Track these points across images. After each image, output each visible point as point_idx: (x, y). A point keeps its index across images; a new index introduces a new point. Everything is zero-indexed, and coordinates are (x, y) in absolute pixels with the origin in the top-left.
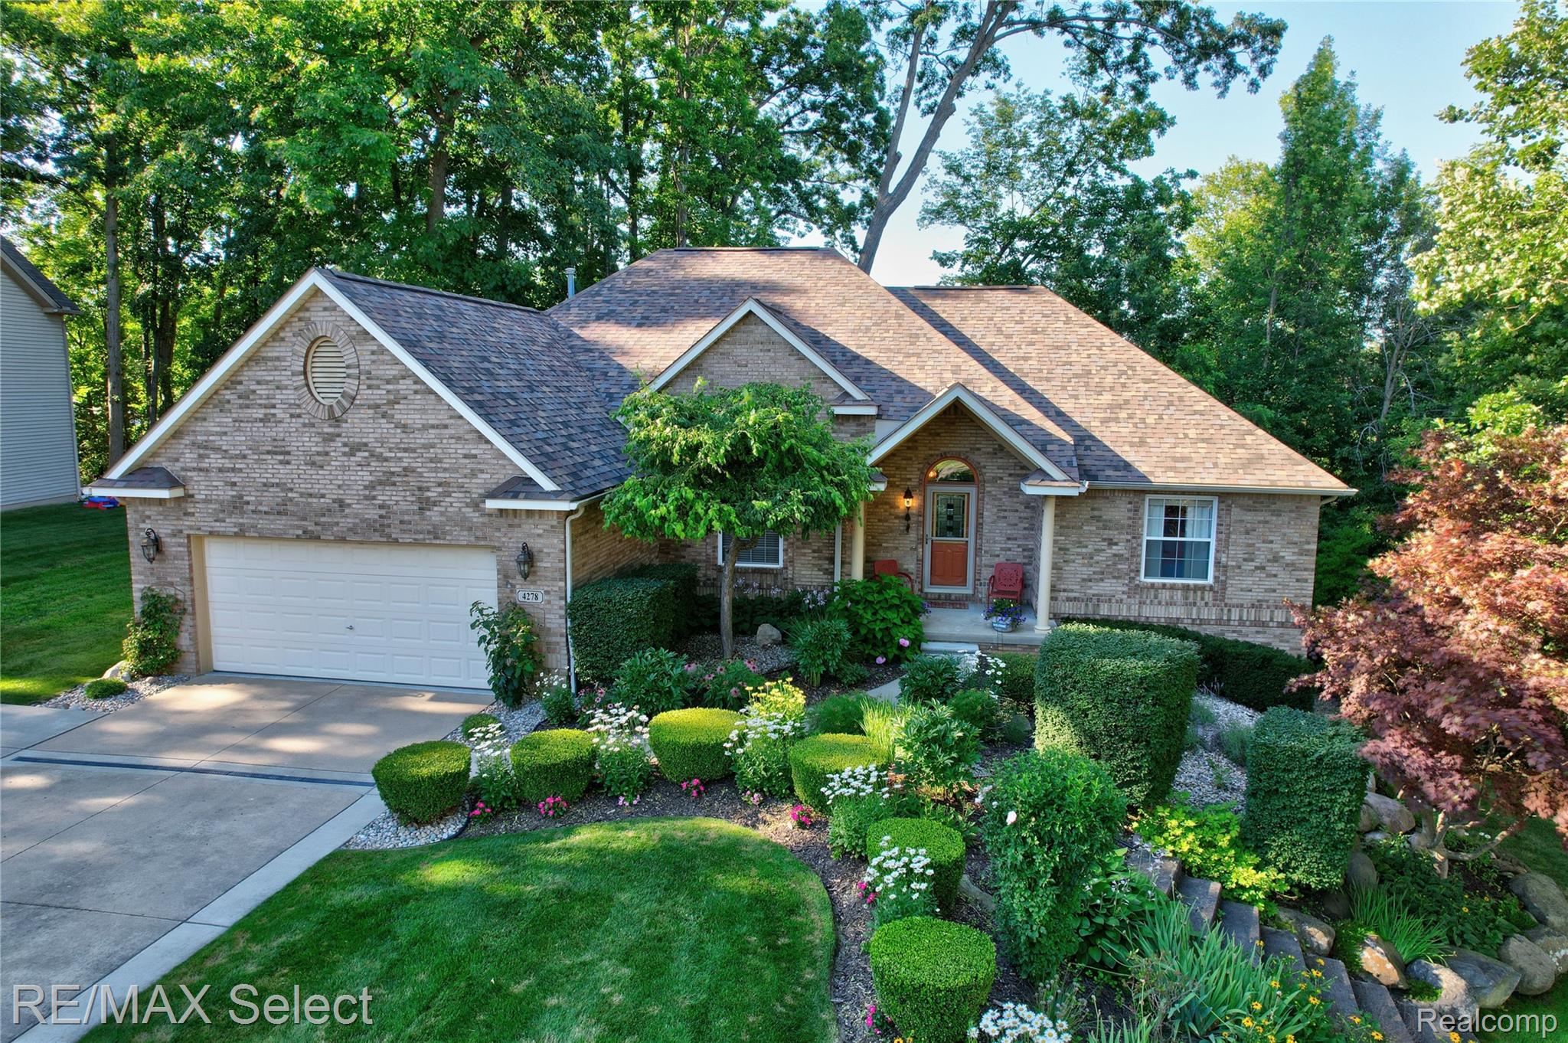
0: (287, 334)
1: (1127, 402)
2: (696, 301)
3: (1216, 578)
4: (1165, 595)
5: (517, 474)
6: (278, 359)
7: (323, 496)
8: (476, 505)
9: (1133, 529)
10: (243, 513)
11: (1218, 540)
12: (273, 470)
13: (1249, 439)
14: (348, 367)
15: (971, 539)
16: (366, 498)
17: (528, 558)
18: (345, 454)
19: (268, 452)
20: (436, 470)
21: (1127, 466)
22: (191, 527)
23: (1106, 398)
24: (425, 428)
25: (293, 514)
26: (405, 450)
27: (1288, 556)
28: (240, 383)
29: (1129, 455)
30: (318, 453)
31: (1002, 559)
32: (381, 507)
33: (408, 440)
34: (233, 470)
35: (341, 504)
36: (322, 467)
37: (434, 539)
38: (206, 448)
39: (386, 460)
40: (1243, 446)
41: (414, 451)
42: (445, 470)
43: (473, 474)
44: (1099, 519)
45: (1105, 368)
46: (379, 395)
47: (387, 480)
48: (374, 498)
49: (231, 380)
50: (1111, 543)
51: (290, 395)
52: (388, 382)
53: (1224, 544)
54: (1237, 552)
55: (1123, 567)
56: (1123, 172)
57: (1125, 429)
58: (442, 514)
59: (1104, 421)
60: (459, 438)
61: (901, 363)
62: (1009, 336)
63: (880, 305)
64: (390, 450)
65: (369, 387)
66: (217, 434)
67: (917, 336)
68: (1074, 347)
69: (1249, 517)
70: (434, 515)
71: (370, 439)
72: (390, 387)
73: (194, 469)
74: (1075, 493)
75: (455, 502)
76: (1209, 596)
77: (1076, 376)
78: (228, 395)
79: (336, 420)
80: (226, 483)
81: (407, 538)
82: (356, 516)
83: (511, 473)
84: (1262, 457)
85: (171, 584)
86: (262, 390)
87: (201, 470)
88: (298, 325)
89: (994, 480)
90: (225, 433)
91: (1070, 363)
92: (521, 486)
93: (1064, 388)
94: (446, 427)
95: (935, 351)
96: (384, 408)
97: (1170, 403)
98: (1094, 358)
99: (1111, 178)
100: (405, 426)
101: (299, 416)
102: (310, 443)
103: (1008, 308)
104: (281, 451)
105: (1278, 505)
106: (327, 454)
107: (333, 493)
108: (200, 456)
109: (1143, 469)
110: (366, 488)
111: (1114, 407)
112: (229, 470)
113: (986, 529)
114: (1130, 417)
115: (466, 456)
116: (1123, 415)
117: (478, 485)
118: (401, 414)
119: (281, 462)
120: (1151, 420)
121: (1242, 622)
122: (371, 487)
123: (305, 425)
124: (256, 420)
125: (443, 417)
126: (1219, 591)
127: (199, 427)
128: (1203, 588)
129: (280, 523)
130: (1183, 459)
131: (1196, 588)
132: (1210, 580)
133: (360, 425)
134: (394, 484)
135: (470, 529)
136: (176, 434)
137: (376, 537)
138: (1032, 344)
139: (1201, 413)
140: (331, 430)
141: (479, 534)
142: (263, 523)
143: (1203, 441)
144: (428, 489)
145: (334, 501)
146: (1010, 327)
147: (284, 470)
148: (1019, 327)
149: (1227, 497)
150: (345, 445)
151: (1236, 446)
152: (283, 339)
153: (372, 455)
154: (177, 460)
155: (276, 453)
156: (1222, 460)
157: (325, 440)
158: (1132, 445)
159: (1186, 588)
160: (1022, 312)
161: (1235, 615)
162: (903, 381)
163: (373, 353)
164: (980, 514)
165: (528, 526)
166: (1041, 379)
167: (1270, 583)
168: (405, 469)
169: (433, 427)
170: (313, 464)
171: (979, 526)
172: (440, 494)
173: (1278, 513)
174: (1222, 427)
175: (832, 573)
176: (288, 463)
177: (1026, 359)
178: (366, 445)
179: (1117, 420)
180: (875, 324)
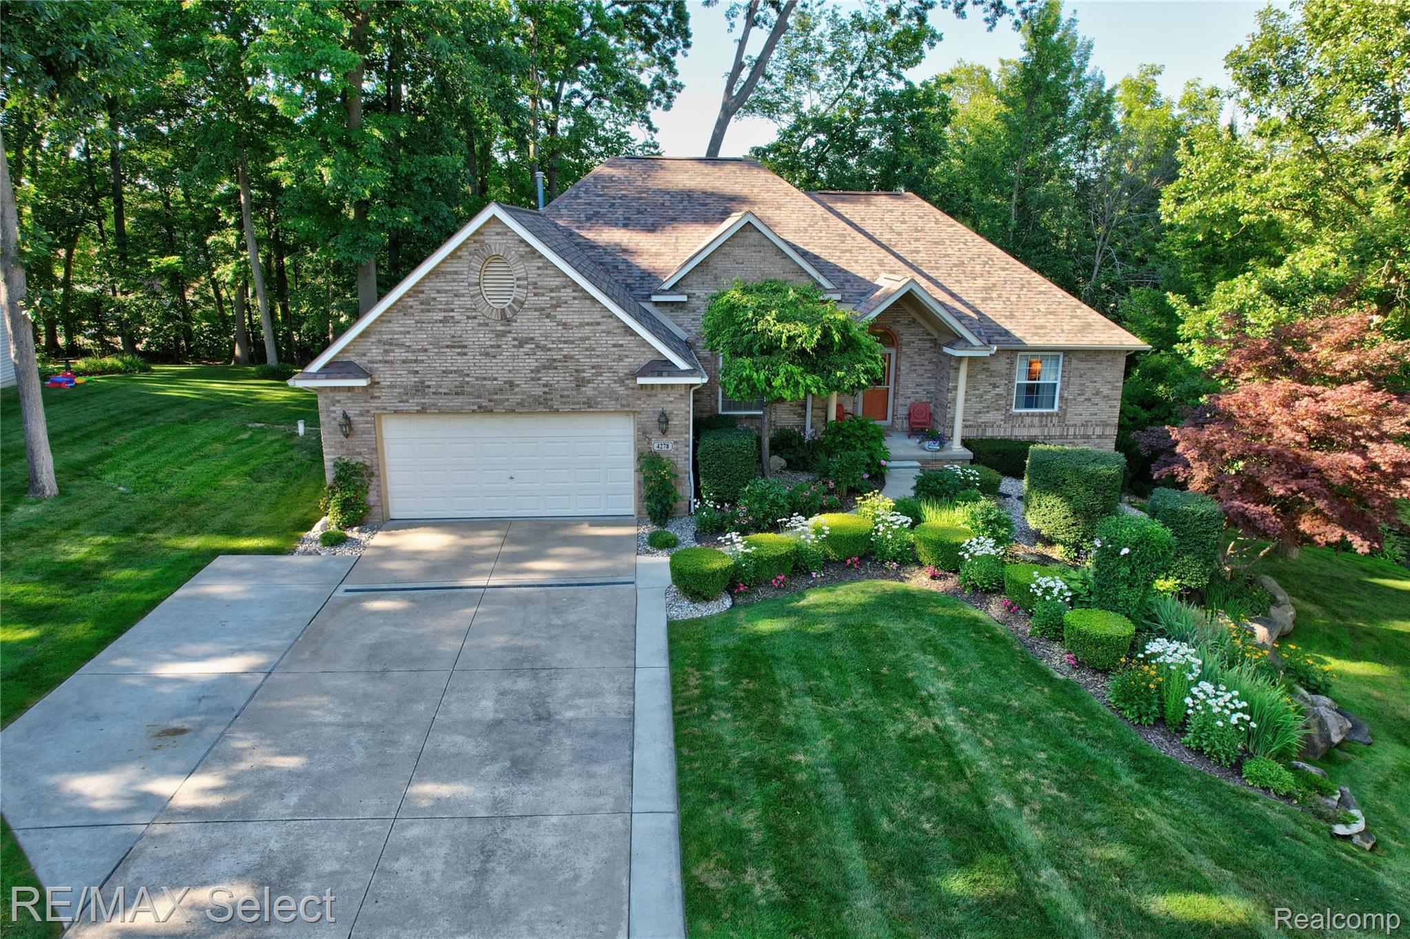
0: (464, 253)
1: (994, 285)
2: (663, 204)
3: (1060, 407)
4: (1028, 420)
5: (655, 357)
6: (456, 273)
7: (496, 379)
8: (621, 382)
9: (1010, 377)
10: (424, 395)
11: (1062, 382)
12: (452, 360)
13: (1079, 311)
14: (518, 279)
15: (891, 387)
16: (532, 379)
17: (664, 421)
18: (514, 346)
19: (447, 347)
20: (590, 357)
21: (1007, 333)
22: (377, 408)
23: (980, 282)
24: (582, 325)
25: (470, 394)
26: (565, 342)
27: (1105, 390)
28: (422, 292)
29: (1007, 325)
30: (492, 346)
31: (912, 400)
32: (544, 386)
33: (568, 335)
34: (416, 361)
35: (511, 384)
36: (494, 357)
37: (589, 407)
38: (391, 344)
39: (549, 350)
40: (1076, 317)
41: (572, 342)
42: (598, 356)
43: (620, 359)
44: (987, 370)
45: (972, 259)
46: (544, 301)
47: (551, 365)
48: (539, 379)
49: (415, 291)
50: (995, 386)
51: (468, 301)
52: (551, 291)
53: (1066, 384)
54: (1074, 389)
55: (1002, 402)
56: (899, 78)
57: (998, 305)
58: (595, 389)
59: (984, 300)
60: (609, 333)
61: (840, 258)
62: (899, 234)
63: (807, 209)
64: (553, 342)
65: (535, 295)
66: (401, 333)
67: (844, 236)
68: (947, 242)
69: (1083, 365)
70: (588, 390)
71: (537, 335)
72: (553, 294)
73: (380, 362)
74: (987, 354)
75: (606, 380)
76: (1055, 420)
77: (955, 265)
78: (411, 302)
79: (508, 321)
80: (409, 372)
81: (567, 408)
82: (524, 393)
83: (650, 357)
84: (1089, 325)
85: (360, 454)
86: (441, 298)
87: (386, 362)
88: (473, 246)
89: (909, 343)
90: (408, 333)
91: (948, 255)
92: (661, 366)
93: (950, 275)
94: (599, 324)
95: (861, 248)
96: (548, 311)
97: (1023, 287)
98: (963, 252)
99: (892, 83)
100: (565, 324)
101: (475, 318)
102: (485, 338)
103: (891, 211)
104: (459, 346)
105: (1101, 357)
106: (499, 346)
107: (503, 376)
108: (385, 351)
109: (1018, 335)
110: (532, 371)
111: (987, 289)
112: (411, 361)
113: (902, 379)
114: (1000, 296)
115: (614, 346)
116: (994, 295)
117: (623, 368)
118: (562, 314)
119: (459, 354)
120: (1013, 298)
121: (1075, 436)
122: (537, 370)
123: (480, 325)
124: (436, 321)
125: (597, 317)
126: (1062, 415)
127: (384, 328)
128: (1051, 415)
129: (457, 402)
130: (1042, 327)
131: (1048, 415)
132: (1056, 409)
133: (526, 324)
134: (556, 368)
135: (617, 399)
136: (364, 334)
137: (541, 409)
138: (917, 240)
139: (1044, 293)
140: (503, 328)
141: (624, 402)
142: (442, 402)
143: (1050, 313)
144: (584, 371)
145: (505, 382)
146: (898, 227)
147: (461, 360)
148: (904, 226)
149: (1068, 353)
150: (515, 339)
151: (1073, 317)
152: (460, 257)
153: (537, 347)
154: (365, 355)
155: (454, 347)
156: (1066, 327)
157: (497, 336)
158: (1006, 317)
159: (1041, 415)
160: (903, 214)
161: (1071, 432)
162: (846, 272)
163: (539, 268)
164: (897, 368)
165: (662, 395)
166: (932, 268)
167: (1093, 409)
168: (565, 356)
169: (588, 324)
170: (487, 354)
171: (897, 377)
172: (593, 375)
173: (1100, 363)
174: (1060, 303)
175: (804, 416)
176: (465, 354)
177: (918, 252)
178: (532, 339)
179: (991, 299)
180: (810, 226)
